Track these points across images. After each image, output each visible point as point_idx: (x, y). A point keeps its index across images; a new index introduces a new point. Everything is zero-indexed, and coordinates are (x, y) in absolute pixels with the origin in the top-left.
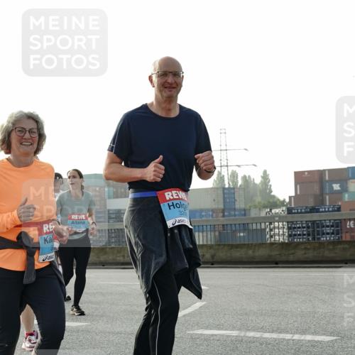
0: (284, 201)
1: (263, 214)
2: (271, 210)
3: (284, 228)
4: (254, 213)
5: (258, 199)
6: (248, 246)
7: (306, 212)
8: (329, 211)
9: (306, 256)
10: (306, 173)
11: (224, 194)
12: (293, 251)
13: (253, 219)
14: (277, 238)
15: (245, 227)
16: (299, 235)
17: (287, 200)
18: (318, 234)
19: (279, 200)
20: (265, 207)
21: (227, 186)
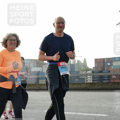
0: (91, 69)
1: (84, 73)
2: (87, 72)
3: (91, 78)
4: (81, 73)
5: (82, 68)
6: (79, 84)
7: (98, 73)
8: (106, 72)
9: (98, 87)
10: (99, 59)
11: (71, 66)
12: (94, 86)
13: (81, 75)
14: (89, 81)
15: (78, 77)
16: (96, 80)
17: (92, 68)
18: (103, 80)
19: (89, 68)
20: (85, 71)
21: (72, 64)
